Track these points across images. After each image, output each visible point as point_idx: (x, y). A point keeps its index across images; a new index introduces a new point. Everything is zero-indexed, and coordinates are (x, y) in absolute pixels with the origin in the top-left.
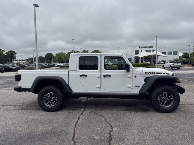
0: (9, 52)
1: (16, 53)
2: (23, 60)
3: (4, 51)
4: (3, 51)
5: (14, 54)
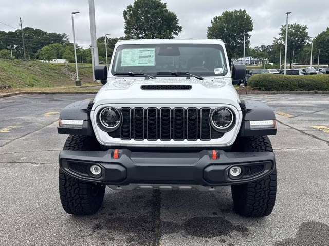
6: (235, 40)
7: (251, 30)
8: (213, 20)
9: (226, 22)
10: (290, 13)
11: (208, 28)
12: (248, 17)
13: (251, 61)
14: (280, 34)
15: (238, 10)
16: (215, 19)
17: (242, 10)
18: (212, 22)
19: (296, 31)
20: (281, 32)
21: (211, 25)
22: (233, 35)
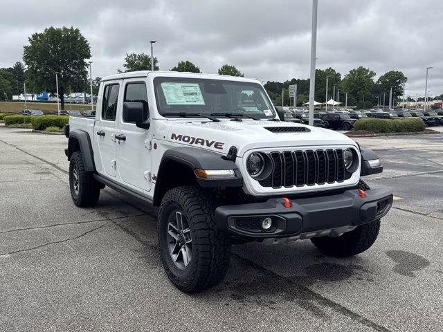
0: (387, 75)
1: (405, 79)
2: (430, 99)
3: (375, 74)
4: (373, 74)
5: (399, 83)
6: (66, 68)
7: (88, 56)
8: (31, 37)
9: (52, 42)
10: (154, 42)
11: (25, 47)
12: (82, 39)
13: (86, 98)
14: (125, 66)
15: (69, 27)
16: (35, 36)
17: (75, 29)
18: (30, 40)
19: (144, 63)
20: (127, 63)
21: (29, 44)
22: (63, 61)
